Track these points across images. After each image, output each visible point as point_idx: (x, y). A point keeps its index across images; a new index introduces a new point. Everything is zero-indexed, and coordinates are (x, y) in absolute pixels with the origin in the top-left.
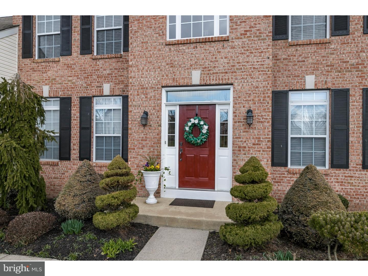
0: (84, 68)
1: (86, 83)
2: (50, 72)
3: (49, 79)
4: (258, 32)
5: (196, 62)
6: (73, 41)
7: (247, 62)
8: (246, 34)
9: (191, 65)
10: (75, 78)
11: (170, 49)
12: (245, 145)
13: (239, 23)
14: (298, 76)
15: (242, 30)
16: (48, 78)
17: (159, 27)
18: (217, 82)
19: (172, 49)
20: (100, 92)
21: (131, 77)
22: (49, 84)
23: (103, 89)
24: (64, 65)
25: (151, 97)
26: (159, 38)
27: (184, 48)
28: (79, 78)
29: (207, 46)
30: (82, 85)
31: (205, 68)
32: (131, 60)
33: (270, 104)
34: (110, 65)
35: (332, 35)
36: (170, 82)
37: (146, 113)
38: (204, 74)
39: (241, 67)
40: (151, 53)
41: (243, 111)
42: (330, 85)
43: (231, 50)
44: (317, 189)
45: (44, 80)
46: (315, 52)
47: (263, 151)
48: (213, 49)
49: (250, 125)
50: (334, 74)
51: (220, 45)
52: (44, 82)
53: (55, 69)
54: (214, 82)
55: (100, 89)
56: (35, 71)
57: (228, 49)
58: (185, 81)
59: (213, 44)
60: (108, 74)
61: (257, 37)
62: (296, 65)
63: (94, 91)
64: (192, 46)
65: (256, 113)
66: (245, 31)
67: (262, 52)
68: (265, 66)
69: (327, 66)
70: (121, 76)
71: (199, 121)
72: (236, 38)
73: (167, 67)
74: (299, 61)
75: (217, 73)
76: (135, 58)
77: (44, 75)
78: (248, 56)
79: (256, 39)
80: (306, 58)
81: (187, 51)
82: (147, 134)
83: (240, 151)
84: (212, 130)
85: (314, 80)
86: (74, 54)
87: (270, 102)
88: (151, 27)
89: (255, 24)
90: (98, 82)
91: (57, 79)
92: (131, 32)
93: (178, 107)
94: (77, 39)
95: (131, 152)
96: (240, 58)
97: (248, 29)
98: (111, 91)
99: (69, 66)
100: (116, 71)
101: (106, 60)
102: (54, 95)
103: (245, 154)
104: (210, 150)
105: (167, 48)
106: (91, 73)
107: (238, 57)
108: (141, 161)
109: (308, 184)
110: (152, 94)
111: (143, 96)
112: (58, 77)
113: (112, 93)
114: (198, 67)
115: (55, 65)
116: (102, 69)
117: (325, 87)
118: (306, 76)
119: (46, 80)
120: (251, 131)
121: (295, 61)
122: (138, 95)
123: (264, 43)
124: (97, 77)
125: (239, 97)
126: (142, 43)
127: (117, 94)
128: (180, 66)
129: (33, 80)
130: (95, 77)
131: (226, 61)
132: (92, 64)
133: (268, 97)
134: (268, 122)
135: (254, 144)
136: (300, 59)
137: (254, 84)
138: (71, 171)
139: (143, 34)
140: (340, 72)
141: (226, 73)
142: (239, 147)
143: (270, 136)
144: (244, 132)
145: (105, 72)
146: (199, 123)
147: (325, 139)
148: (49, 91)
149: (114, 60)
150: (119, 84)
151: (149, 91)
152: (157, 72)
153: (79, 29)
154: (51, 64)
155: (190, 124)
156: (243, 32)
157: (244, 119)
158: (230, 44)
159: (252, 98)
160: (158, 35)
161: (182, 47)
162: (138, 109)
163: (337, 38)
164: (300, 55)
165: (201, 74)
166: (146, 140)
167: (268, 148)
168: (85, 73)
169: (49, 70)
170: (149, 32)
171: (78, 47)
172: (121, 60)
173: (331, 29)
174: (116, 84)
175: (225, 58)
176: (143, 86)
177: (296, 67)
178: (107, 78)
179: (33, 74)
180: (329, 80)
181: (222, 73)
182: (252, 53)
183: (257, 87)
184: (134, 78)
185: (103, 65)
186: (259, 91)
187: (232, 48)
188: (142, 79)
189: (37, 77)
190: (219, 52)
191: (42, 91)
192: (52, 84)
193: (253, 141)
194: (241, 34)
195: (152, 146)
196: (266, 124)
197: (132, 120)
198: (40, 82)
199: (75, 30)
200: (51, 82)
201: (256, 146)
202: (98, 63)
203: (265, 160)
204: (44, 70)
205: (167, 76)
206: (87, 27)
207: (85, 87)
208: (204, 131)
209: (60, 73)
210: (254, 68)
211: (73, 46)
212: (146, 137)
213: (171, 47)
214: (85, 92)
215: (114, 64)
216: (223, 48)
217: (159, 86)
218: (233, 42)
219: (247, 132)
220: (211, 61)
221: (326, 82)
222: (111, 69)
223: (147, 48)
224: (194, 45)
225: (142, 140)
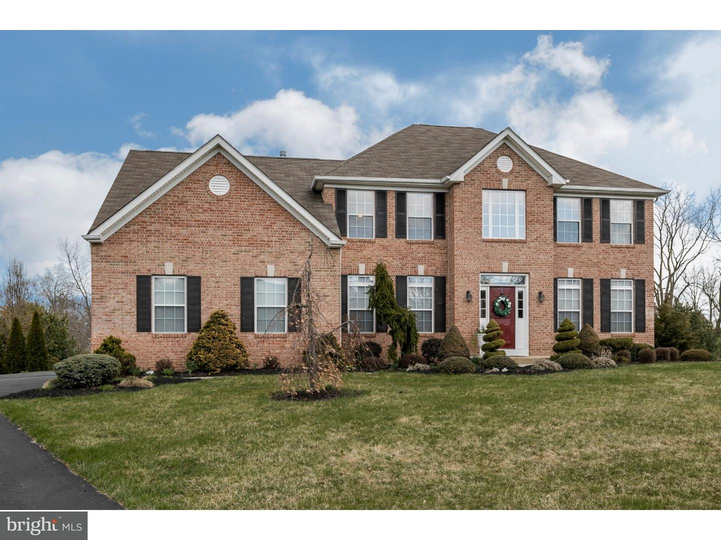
0: (399, 250)
1: (401, 263)
2: (365, 251)
3: (365, 258)
4: (545, 239)
5: (505, 256)
6: (388, 225)
7: (539, 259)
8: (537, 239)
9: (501, 258)
10: (391, 258)
11: (486, 245)
12: (538, 316)
13: (533, 231)
14: (563, 268)
15: (535, 237)
16: (363, 257)
17: (478, 227)
18: (519, 271)
19: (488, 245)
20: (415, 272)
21: (456, 264)
22: (364, 262)
23: (417, 270)
24: (380, 246)
25: (472, 280)
26: (478, 235)
27: (496, 245)
28: (395, 259)
29: (512, 245)
30: (398, 265)
31: (511, 261)
32: (456, 251)
33: (553, 288)
34: (423, 249)
35: (583, 241)
36: (486, 270)
37: (468, 292)
38: (510, 265)
39: (535, 262)
40: (472, 246)
41: (537, 292)
42: (582, 276)
43: (528, 250)
44: (593, 335)
45: (359, 259)
46: (573, 252)
47: (549, 320)
48: (516, 247)
49: (541, 302)
50: (584, 268)
51: (520, 245)
52: (359, 260)
53: (371, 249)
54: (517, 272)
55: (415, 270)
56: (349, 249)
57: (526, 249)
58: (498, 269)
59: (516, 244)
60: (422, 257)
61: (544, 242)
62: (561, 260)
63: (409, 271)
64: (502, 244)
65: (544, 293)
66: (537, 237)
67: (547, 253)
68: (549, 262)
69: (580, 262)
70: (433, 259)
71: (506, 299)
72: (531, 242)
73: (484, 258)
74: (563, 258)
75: (519, 265)
76: (459, 249)
77: (359, 254)
78: (539, 255)
79: (543, 243)
80: (568, 256)
81: (498, 247)
82: (469, 308)
83: (534, 320)
84: (513, 305)
85: (573, 272)
86: (389, 237)
87: (553, 287)
88: (472, 227)
89: (543, 233)
90: (412, 263)
91: (373, 258)
92: (456, 229)
93: (489, 288)
94: (392, 223)
95: (457, 322)
96: (534, 255)
97: (539, 236)
98: (425, 272)
99: (384, 248)
100: (429, 255)
101: (420, 245)
102: (370, 273)
103: (538, 322)
104: (511, 320)
105: (484, 244)
106: (405, 255)
107: (532, 254)
108: (465, 329)
109: (588, 333)
110: (473, 278)
111: (466, 279)
112: (373, 256)
113: (426, 273)
114: (506, 259)
115: (371, 245)
116: (416, 252)
117: (579, 277)
118: (569, 269)
119: (361, 258)
120: (542, 306)
121: (561, 257)
122: (462, 278)
123: (549, 246)
124: (412, 259)
125: (534, 283)
126: (465, 238)
127: (430, 275)
128: (494, 258)
129: (348, 258)
130: (409, 259)
131: (525, 257)
132: (406, 247)
133: (552, 283)
134: (552, 300)
135: (543, 315)
136: (564, 256)
137: (543, 274)
138: (387, 342)
139: (465, 231)
140: (588, 267)
141: (525, 265)
142: (534, 317)
143: (553, 310)
144: (537, 307)
145: (419, 255)
146: (505, 300)
147: (579, 312)
148: (365, 269)
149: (426, 245)
150: (431, 266)
151: (471, 275)
152: (476, 261)
153: (394, 214)
154: (366, 244)
155: (499, 301)
156: (535, 238)
157: (537, 298)
158: (527, 245)
159: (541, 283)
160: (476, 233)
161: (494, 244)
162: (462, 289)
163: (586, 243)
164: (565, 254)
165: (509, 265)
166: (469, 313)
167: (552, 318)
168: (401, 255)
169: (364, 250)
170: (470, 230)
171: (393, 231)
172: (433, 246)
173: (582, 237)
174: (429, 266)
175: (525, 255)
176: (466, 271)
177: (562, 262)
178: (421, 261)
179: (347, 251)
180: (582, 272)
181: (523, 265)
182: (541, 253)
183: (545, 277)
184: (459, 264)
185: (417, 249)
186: (546, 279)
187: (528, 248)
188: (465, 266)
189: (352, 255)
190: (520, 250)
191: (358, 269)
192: (368, 262)
193: (543, 313)
194: (535, 239)
195: (474, 318)
196: (550, 301)
197: (458, 298)
198: (355, 260)
199: (390, 215)
200: (367, 260)
201: (544, 316)
202: (412, 247)
203: (550, 326)
204: (359, 249)
205: (484, 264)
206: (402, 214)
207: (401, 267)
208: (509, 306)
209: (376, 253)
210: (543, 263)
211: (388, 230)
212: (469, 311)
213: (486, 243)
214: (401, 272)
215: (427, 249)
216: (523, 248)
217: (478, 272)
218: (529, 244)
219: (539, 307)
220: (515, 256)
221: (580, 273)
222: (424, 253)
223: (469, 242)
224: (503, 243)
225: (465, 313)
